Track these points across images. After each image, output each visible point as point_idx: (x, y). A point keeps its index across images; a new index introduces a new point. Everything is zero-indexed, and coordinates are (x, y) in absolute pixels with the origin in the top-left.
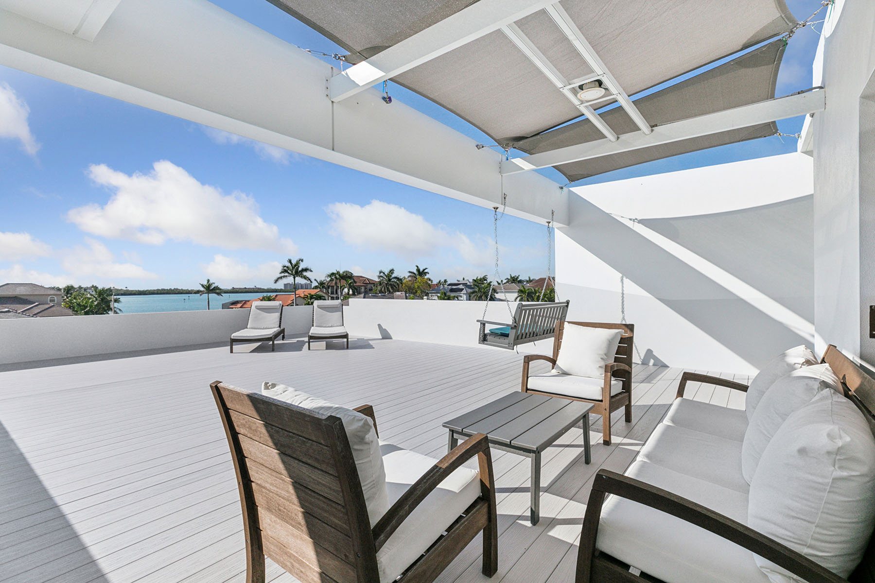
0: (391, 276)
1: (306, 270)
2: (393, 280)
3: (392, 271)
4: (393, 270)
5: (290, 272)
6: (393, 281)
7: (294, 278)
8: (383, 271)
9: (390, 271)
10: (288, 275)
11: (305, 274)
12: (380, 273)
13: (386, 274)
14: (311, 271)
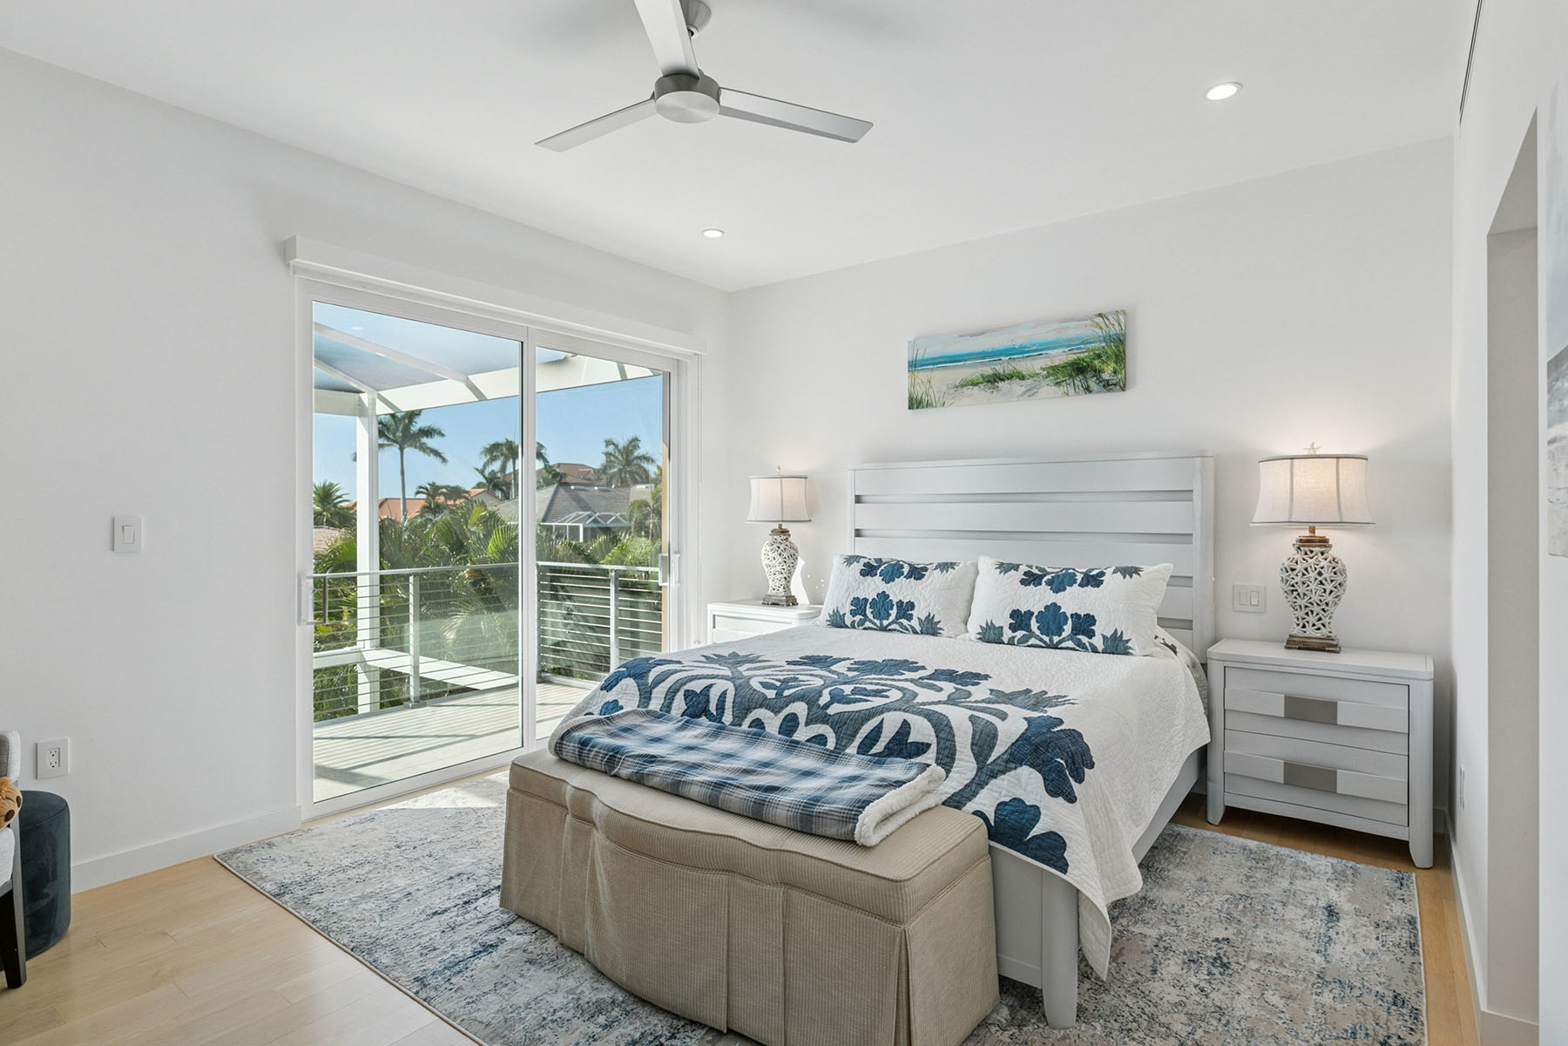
0: (632, 452)
1: (428, 432)
2: (635, 462)
3: (634, 442)
4: (636, 439)
5: (391, 437)
6: (635, 465)
7: (402, 449)
8: (616, 442)
9: (631, 442)
10: (386, 442)
11: (429, 442)
12: (607, 445)
13: (620, 447)
14: (443, 435)
